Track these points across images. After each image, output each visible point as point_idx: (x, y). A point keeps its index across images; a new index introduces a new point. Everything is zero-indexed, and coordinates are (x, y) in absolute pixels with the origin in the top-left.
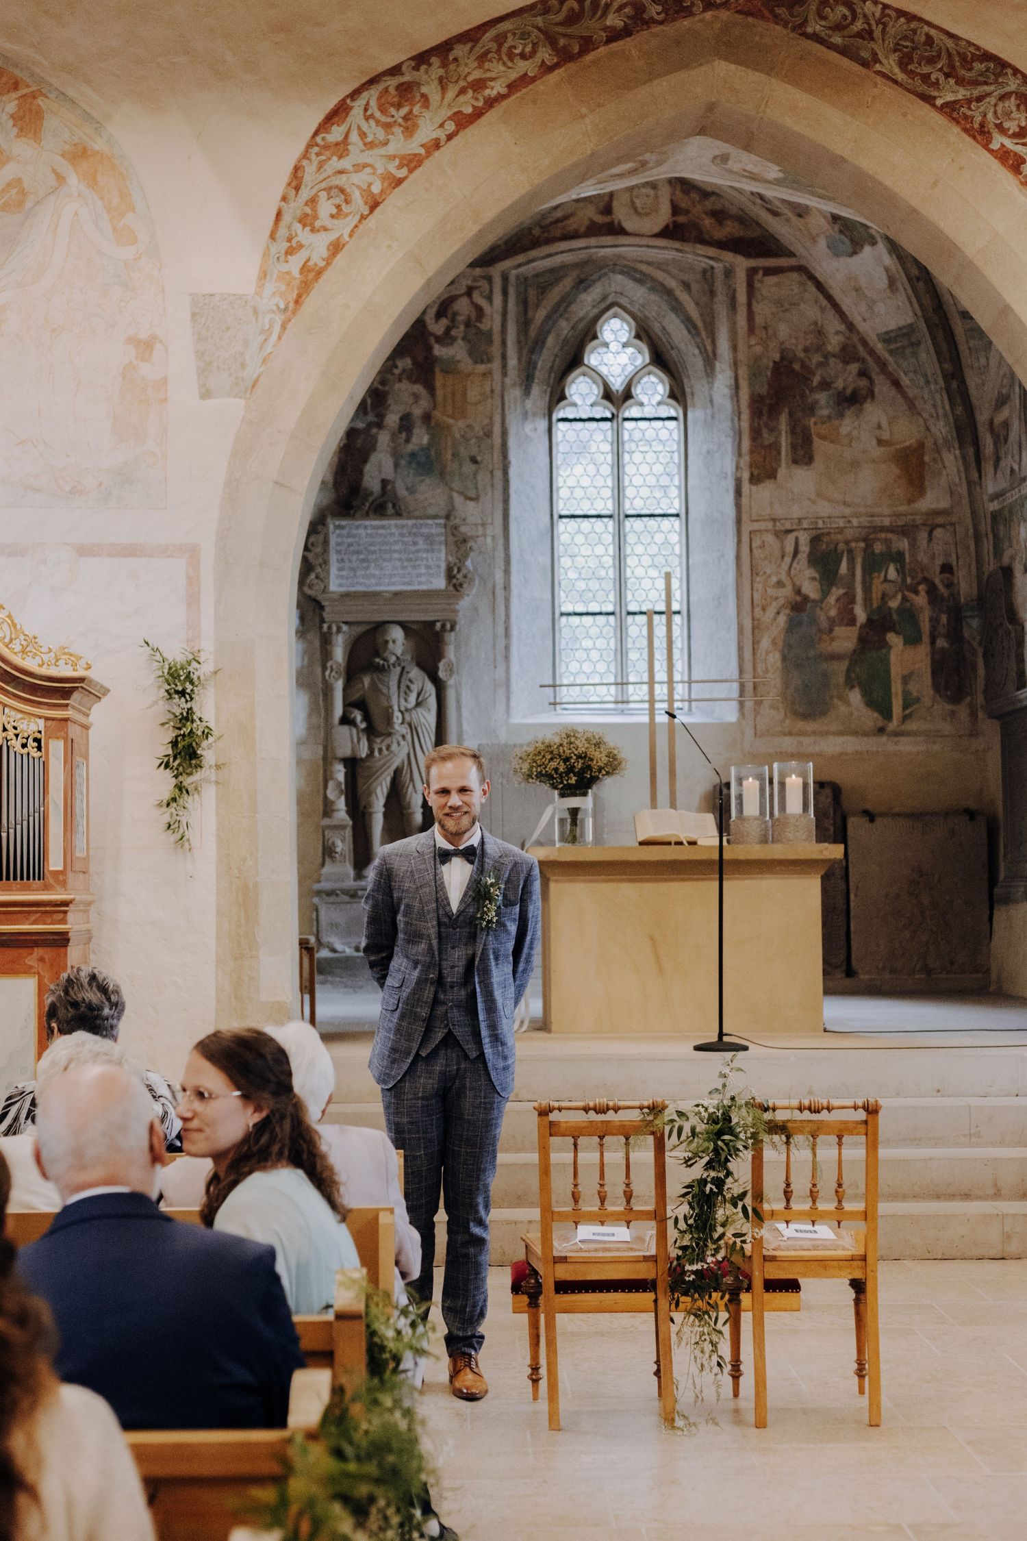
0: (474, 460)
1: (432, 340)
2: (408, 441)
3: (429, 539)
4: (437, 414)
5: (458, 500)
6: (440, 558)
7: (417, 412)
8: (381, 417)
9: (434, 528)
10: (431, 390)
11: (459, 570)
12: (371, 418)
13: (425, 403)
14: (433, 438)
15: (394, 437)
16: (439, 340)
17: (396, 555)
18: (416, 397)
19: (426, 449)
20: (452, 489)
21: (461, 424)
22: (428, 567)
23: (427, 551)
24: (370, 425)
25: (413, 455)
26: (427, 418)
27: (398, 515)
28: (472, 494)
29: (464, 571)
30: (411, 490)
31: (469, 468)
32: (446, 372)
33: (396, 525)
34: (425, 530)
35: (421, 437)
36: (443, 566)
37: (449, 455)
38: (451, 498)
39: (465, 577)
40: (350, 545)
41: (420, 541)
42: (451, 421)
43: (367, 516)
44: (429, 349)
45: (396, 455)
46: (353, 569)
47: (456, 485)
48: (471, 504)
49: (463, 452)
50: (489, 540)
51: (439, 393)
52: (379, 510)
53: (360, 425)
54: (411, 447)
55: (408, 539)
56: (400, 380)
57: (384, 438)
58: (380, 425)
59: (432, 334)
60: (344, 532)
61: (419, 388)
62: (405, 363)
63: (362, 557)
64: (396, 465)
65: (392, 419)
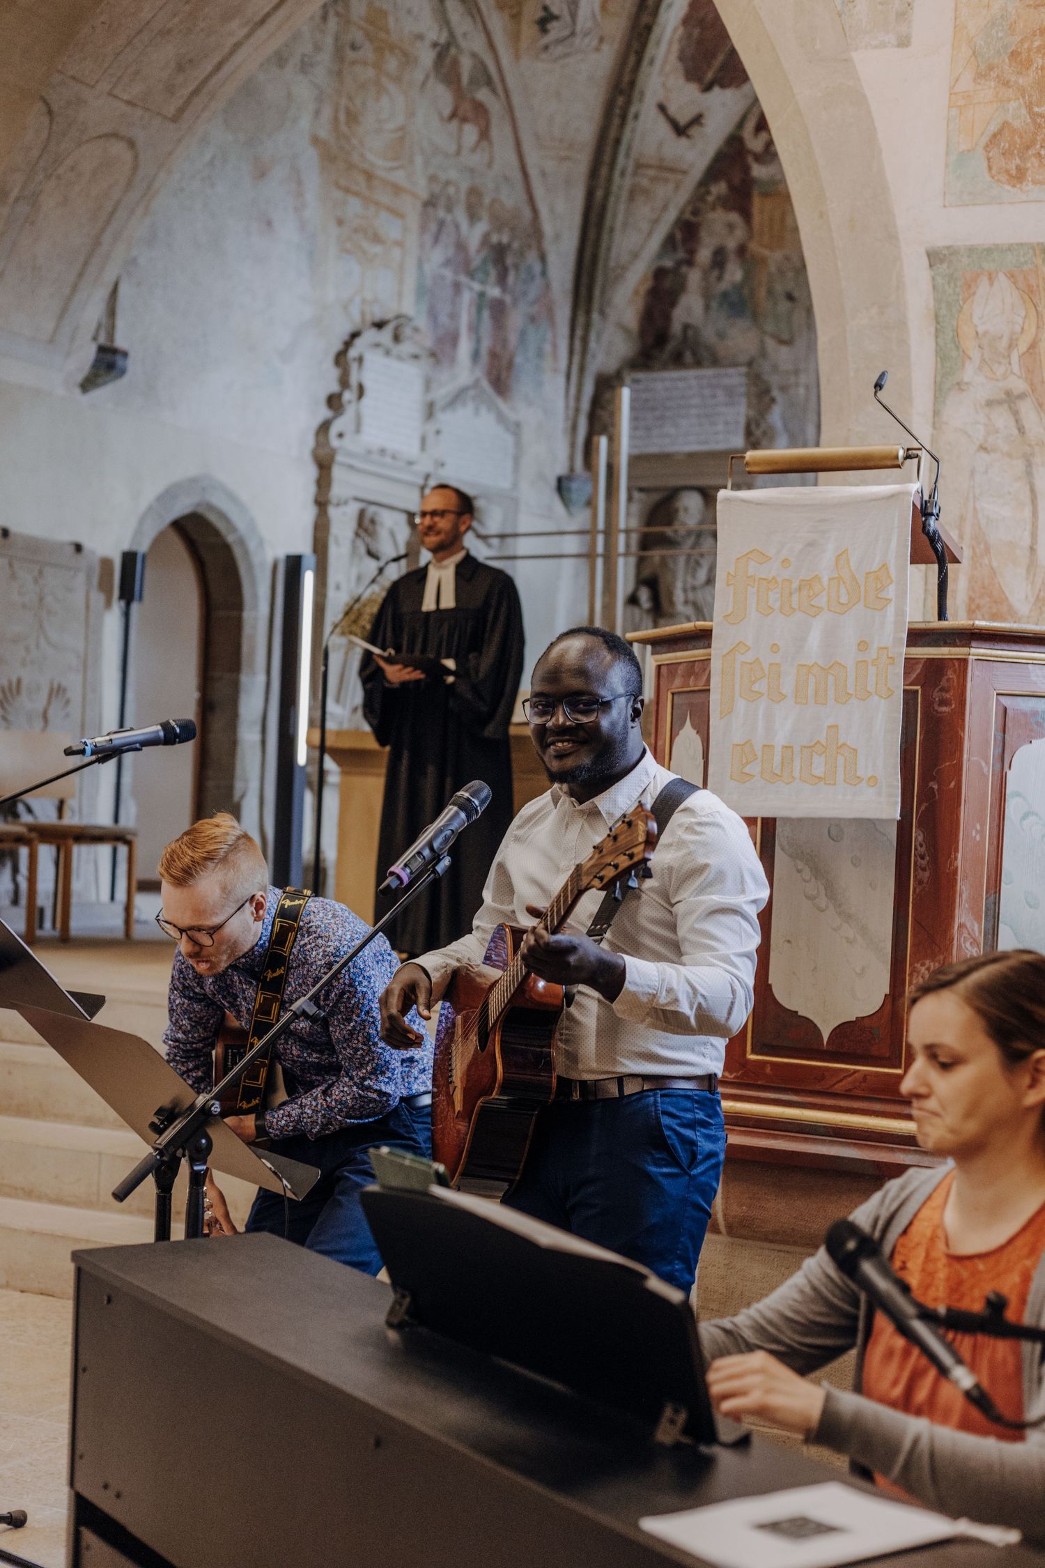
0: (790, 297)
1: (750, 160)
2: (720, 278)
3: (730, 391)
4: (753, 246)
5: (770, 344)
6: (740, 412)
7: (731, 244)
8: (692, 252)
9: (735, 378)
10: (746, 215)
11: (758, 425)
12: (681, 254)
13: (740, 233)
14: (748, 275)
15: (705, 277)
16: (759, 158)
17: (694, 411)
18: (731, 227)
19: (738, 288)
20: (764, 332)
21: (777, 255)
22: (726, 423)
23: (726, 405)
24: (679, 264)
25: (725, 295)
26: (742, 250)
27: (698, 364)
28: (785, 337)
29: (763, 426)
30: (721, 336)
31: (784, 306)
32: (765, 195)
33: (696, 377)
34: (726, 381)
35: (734, 273)
36: (742, 421)
37: (762, 293)
38: (762, 342)
39: (765, 433)
40: (647, 400)
41: (720, 393)
42: (766, 252)
43: (665, 367)
44: (746, 170)
45: (707, 295)
46: (648, 429)
47: (770, 327)
48: (784, 350)
49: (779, 288)
50: (802, 391)
51: (757, 219)
52: (677, 361)
53: (668, 263)
54: (724, 286)
55: (707, 392)
56: (713, 208)
57: (694, 277)
58: (690, 262)
59: (749, 152)
60: (641, 386)
61: (734, 217)
62: (720, 188)
63: (657, 413)
64: (707, 308)
65: (704, 255)
